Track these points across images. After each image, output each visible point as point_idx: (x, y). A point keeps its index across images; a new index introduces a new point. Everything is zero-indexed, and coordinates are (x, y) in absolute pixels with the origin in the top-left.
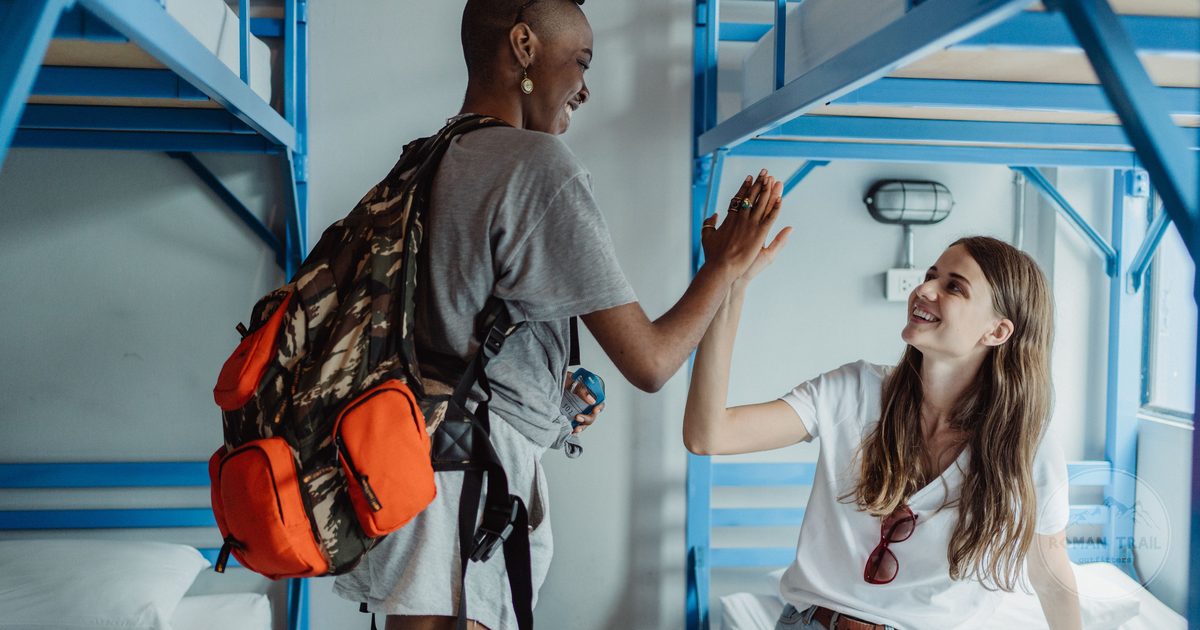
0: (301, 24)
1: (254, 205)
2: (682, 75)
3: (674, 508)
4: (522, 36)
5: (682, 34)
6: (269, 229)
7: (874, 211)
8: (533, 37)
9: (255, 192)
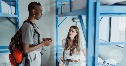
0: (18, 4)
1: (14, 22)
2: (55, 8)
3: (55, 49)
4: (33, 11)
5: (55, 4)
6: (15, 24)
7: (73, 21)
8: (35, 10)
9: (14, 20)
